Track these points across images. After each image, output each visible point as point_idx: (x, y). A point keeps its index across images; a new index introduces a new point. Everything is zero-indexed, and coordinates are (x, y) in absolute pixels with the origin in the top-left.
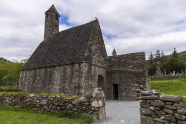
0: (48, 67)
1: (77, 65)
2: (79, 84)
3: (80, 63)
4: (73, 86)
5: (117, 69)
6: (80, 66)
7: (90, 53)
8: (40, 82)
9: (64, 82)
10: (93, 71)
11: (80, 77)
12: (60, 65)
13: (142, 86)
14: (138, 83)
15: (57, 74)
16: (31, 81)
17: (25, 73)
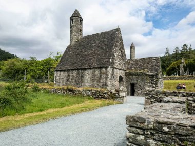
0: (80, 69)
1: (104, 70)
2: (106, 83)
3: (106, 68)
4: (101, 85)
5: (134, 71)
6: (106, 70)
7: (113, 59)
8: (74, 81)
9: (94, 81)
10: (115, 73)
11: (107, 78)
12: (90, 69)
13: (154, 86)
14: (151, 83)
15: (87, 75)
16: (65, 79)
17: (58, 73)
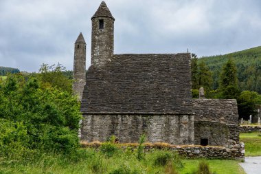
1: (185, 118)
3: (190, 115)
4: (181, 140)
5: (204, 119)
6: (189, 118)
8: (126, 133)
9: (168, 135)
12: (161, 115)
14: (232, 138)
15: (155, 124)
16: (106, 131)
17: (89, 119)
